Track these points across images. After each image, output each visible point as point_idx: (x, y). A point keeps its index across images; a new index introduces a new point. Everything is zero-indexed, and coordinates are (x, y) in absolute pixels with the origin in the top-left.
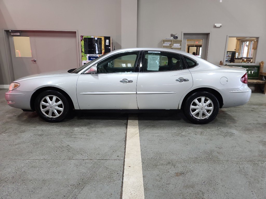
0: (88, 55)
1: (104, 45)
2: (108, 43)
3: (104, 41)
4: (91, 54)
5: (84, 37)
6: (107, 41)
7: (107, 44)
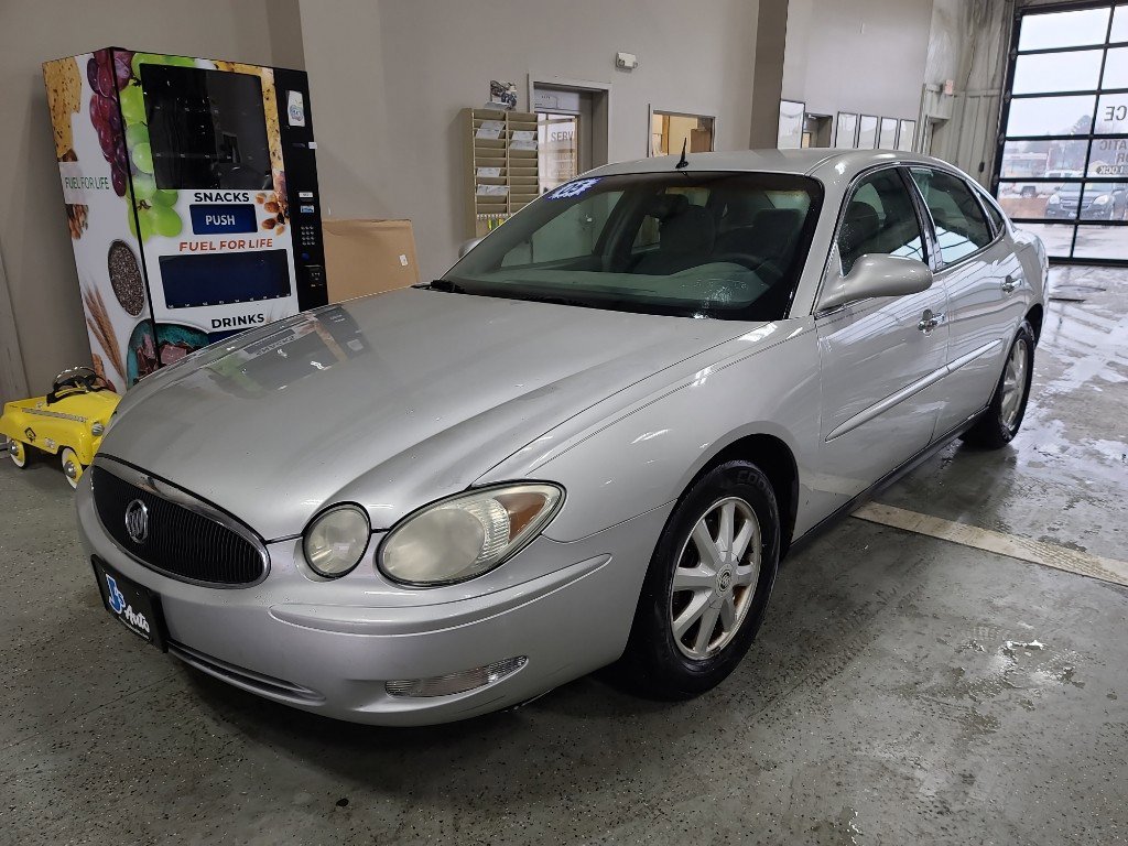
0: (187, 197)
1: (278, 127)
2: (301, 114)
3: (273, 95)
4: (208, 192)
5: (138, 60)
6: (295, 99)
7: (296, 121)
